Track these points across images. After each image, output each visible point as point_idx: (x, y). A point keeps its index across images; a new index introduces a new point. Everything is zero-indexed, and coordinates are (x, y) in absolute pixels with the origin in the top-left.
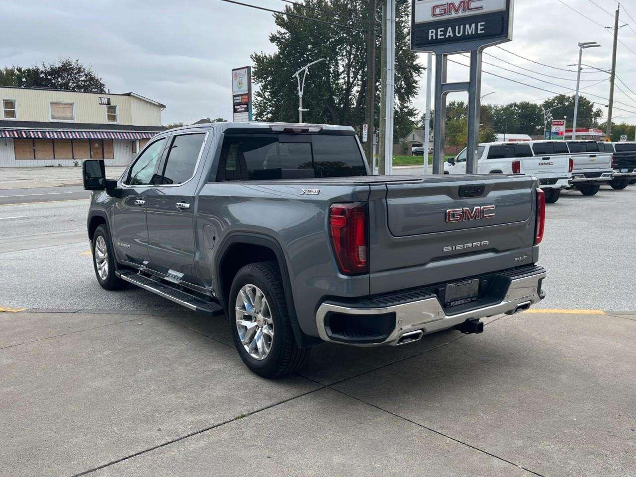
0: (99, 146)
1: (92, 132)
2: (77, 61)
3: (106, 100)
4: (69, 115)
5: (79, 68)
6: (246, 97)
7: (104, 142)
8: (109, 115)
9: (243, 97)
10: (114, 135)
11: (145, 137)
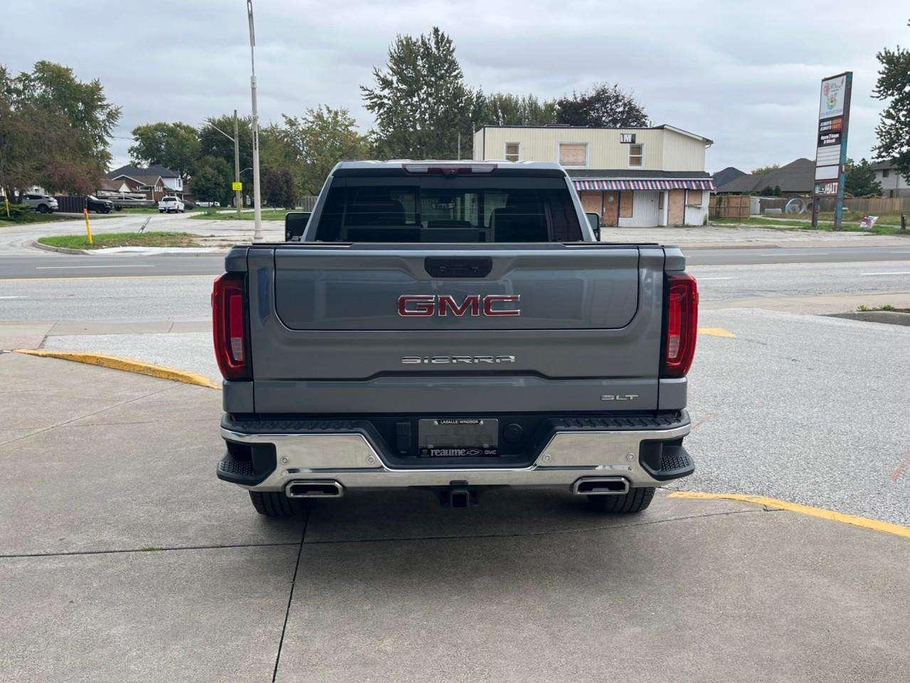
0: (615, 200)
1: (606, 181)
2: (616, 86)
3: (630, 137)
4: (580, 158)
5: (617, 96)
6: (840, 121)
7: (622, 195)
8: (631, 158)
9: (835, 122)
10: (634, 184)
11: (677, 187)
